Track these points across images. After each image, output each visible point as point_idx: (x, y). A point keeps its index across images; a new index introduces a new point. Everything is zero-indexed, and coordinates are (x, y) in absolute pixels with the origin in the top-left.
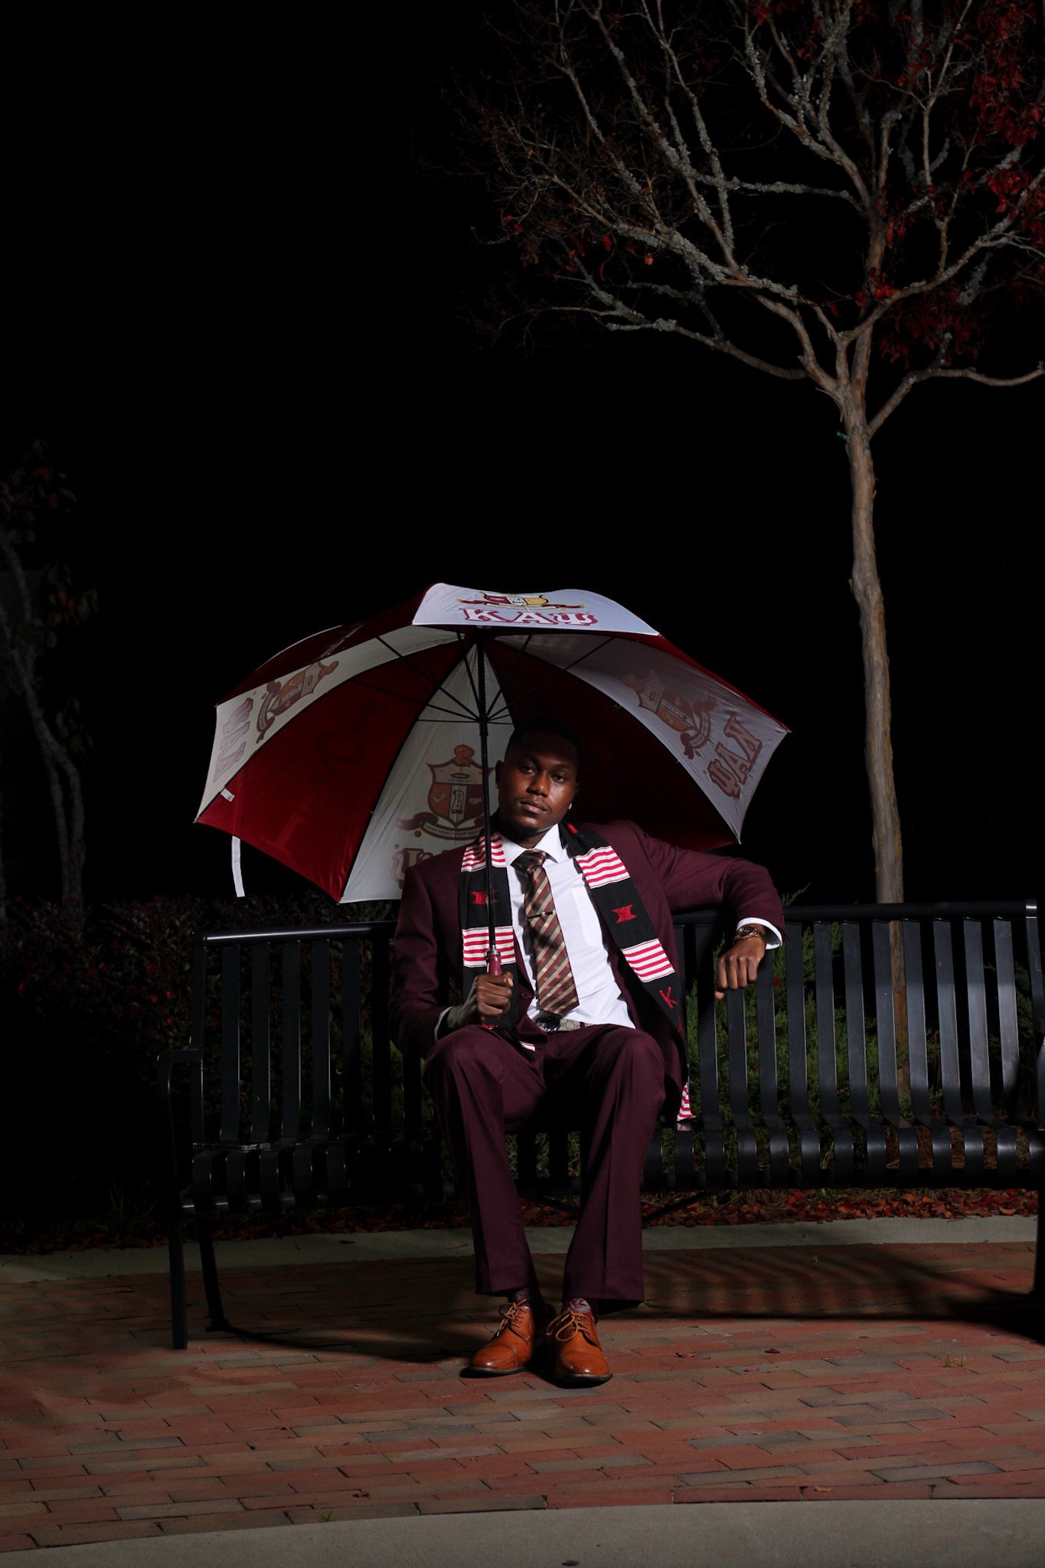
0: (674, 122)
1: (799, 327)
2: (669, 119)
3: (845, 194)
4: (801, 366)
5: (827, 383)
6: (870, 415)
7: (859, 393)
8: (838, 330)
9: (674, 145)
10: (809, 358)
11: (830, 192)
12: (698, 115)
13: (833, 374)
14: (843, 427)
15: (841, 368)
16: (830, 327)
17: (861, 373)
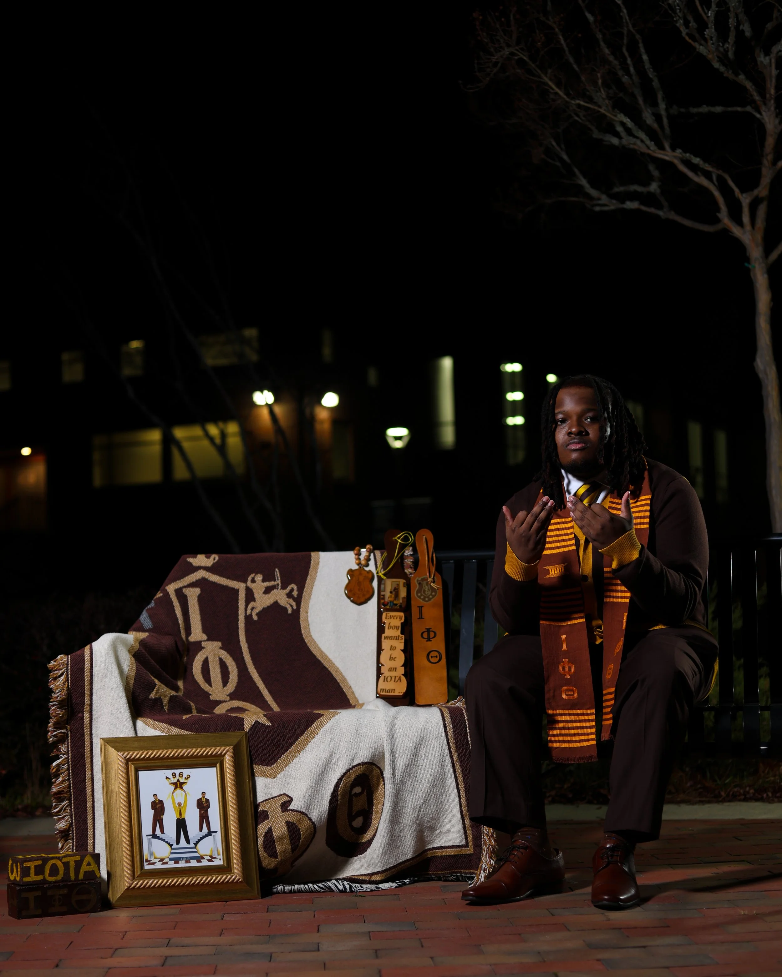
0: (629, 61)
1: (717, 194)
2: (625, 59)
3: (749, 109)
4: (718, 221)
5: (736, 231)
6: (767, 251)
7: (759, 237)
8: (742, 192)
9: (628, 74)
10: (724, 215)
11: (739, 109)
12: (642, 50)
13: (740, 224)
14: (748, 260)
15: (746, 219)
16: (736, 190)
17: (760, 222)
